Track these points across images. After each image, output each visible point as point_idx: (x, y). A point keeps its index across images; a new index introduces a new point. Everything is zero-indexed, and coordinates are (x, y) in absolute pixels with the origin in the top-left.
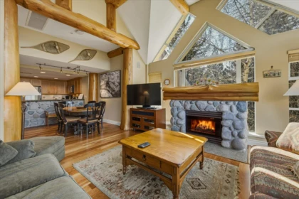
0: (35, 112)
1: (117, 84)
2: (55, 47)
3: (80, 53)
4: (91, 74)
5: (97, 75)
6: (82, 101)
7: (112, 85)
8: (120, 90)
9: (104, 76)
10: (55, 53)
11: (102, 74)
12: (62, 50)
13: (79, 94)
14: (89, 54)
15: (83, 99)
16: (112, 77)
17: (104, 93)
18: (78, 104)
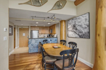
0: (34, 45)
1: (84, 26)
2: (39, 2)
3: (55, 4)
4: (61, 21)
5: (65, 21)
6: (56, 39)
7: (78, 28)
8: (89, 32)
9: (70, 21)
10: (39, 6)
11: (69, 20)
12: (43, 3)
13: (55, 34)
14: (61, 4)
15: (57, 37)
16: (79, 20)
17: (71, 34)
18: (54, 40)
